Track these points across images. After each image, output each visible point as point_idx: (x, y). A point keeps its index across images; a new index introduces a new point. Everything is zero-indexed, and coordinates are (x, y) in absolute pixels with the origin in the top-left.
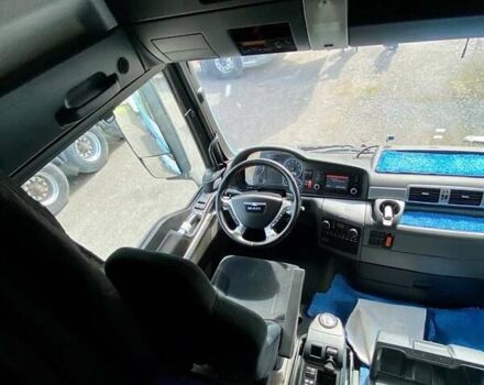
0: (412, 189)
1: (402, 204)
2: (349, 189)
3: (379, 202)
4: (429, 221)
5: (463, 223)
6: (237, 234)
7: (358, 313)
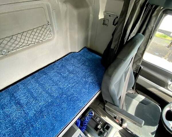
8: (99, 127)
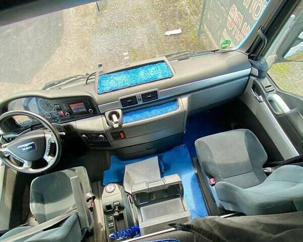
0: (122, 100)
1: (120, 111)
2: (88, 110)
3: (107, 114)
4: (137, 116)
5: (154, 111)
6: (27, 168)
7: (127, 173)
8: (116, 214)
